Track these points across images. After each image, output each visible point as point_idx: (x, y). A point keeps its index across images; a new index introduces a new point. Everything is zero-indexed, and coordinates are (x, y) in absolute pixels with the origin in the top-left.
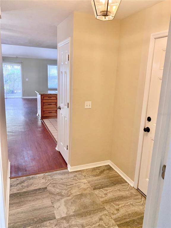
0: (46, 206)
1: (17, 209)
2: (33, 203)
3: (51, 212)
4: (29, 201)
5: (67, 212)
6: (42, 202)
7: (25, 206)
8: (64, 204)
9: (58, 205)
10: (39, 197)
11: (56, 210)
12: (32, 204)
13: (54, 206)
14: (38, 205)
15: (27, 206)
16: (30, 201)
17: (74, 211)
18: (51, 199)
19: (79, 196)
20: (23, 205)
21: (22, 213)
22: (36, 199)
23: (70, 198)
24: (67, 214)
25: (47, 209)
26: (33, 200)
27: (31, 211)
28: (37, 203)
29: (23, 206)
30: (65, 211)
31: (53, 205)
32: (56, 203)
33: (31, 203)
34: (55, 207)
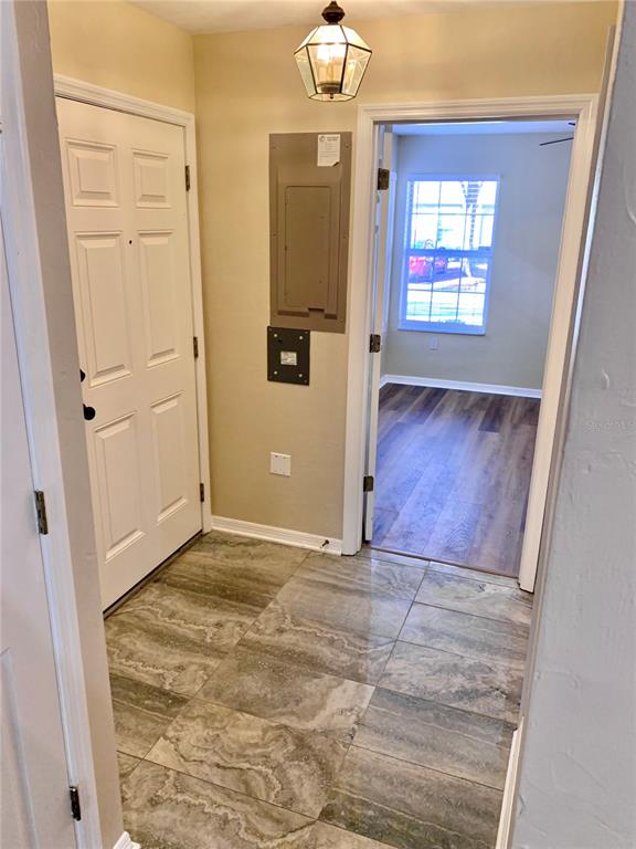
0: (377, 738)
1: (473, 779)
2: (412, 771)
3: (377, 711)
4: (422, 788)
5: (336, 687)
6: (382, 757)
7: (442, 777)
8: (322, 712)
9: (342, 718)
10: (377, 785)
11: (359, 707)
12: (418, 773)
13: (357, 723)
14: (401, 755)
15: (437, 774)
16: (419, 789)
17: (315, 680)
18: (346, 754)
19: (253, 709)
20: (451, 785)
21: (461, 759)
22: (392, 783)
23: (284, 721)
24: (340, 684)
25: (382, 724)
26: (406, 783)
27: (431, 746)
28: (400, 763)
29: (449, 779)
30: (336, 693)
31: (356, 727)
32: (340, 729)
33: (420, 777)
34: (354, 718)
